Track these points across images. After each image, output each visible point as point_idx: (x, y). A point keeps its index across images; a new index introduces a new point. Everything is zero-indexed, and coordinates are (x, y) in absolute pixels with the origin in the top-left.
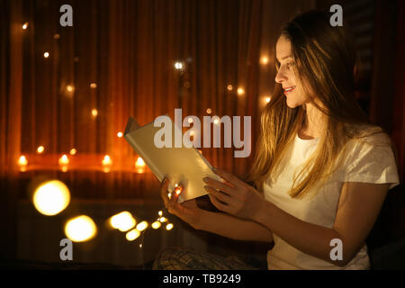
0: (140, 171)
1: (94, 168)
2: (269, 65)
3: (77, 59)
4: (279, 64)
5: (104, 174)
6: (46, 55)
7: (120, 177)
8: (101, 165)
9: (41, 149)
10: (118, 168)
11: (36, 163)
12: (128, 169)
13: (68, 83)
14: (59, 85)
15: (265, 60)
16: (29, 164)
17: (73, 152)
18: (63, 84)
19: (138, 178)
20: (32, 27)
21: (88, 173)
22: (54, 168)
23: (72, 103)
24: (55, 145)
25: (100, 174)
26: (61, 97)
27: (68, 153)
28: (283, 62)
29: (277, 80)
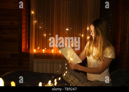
0: (60, 53)
1: (50, 52)
2: (89, 30)
3: (46, 28)
4: (91, 31)
5: (52, 53)
6: (40, 27)
7: (56, 54)
8: (51, 52)
9: (39, 48)
10: (55, 52)
11: (38, 51)
12: (58, 52)
13: (45, 34)
14: (43, 34)
15: (88, 29)
16: (36, 51)
17: (45, 49)
18: (44, 34)
19: (60, 55)
20: (37, 22)
21: (49, 53)
22: (42, 52)
23: (45, 38)
24: (42, 47)
25: (51, 54)
26: (43, 37)
27: (44, 49)
28: (92, 31)
29: (91, 35)
